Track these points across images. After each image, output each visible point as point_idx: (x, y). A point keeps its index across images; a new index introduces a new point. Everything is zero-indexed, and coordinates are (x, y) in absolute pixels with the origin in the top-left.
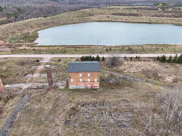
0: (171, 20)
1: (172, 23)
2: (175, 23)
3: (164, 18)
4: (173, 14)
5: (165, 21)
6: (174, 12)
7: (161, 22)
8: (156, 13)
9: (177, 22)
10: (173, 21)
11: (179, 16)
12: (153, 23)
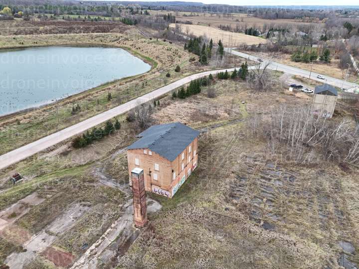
0: (59, 38)
1: (65, 43)
2: (68, 43)
3: (44, 35)
4: (53, 26)
5: (50, 42)
6: (52, 24)
7: (45, 44)
8: (16, 26)
9: (71, 41)
10: (64, 40)
11: (66, 30)
12: (31, 47)
